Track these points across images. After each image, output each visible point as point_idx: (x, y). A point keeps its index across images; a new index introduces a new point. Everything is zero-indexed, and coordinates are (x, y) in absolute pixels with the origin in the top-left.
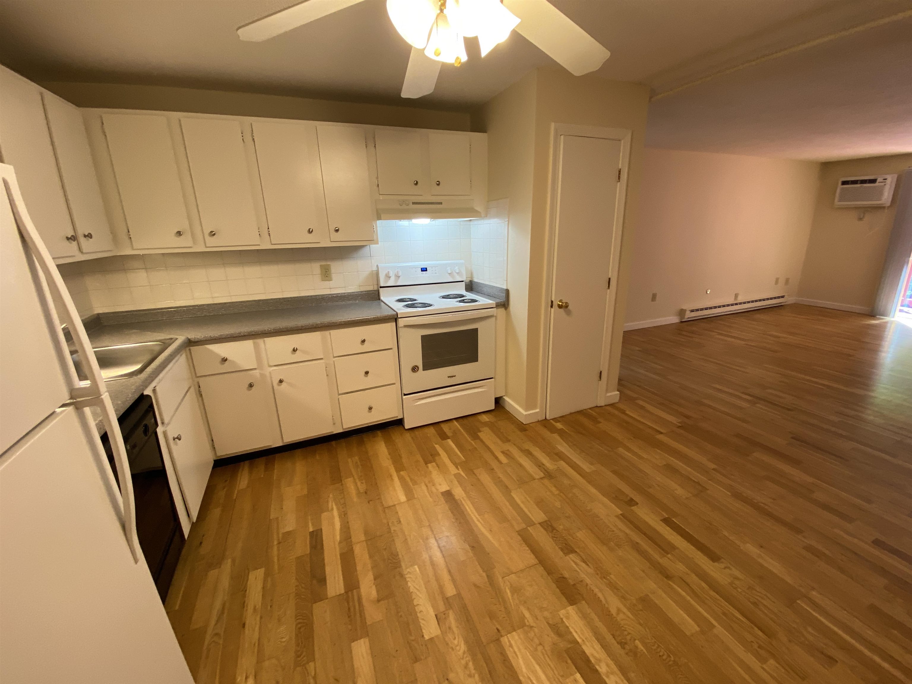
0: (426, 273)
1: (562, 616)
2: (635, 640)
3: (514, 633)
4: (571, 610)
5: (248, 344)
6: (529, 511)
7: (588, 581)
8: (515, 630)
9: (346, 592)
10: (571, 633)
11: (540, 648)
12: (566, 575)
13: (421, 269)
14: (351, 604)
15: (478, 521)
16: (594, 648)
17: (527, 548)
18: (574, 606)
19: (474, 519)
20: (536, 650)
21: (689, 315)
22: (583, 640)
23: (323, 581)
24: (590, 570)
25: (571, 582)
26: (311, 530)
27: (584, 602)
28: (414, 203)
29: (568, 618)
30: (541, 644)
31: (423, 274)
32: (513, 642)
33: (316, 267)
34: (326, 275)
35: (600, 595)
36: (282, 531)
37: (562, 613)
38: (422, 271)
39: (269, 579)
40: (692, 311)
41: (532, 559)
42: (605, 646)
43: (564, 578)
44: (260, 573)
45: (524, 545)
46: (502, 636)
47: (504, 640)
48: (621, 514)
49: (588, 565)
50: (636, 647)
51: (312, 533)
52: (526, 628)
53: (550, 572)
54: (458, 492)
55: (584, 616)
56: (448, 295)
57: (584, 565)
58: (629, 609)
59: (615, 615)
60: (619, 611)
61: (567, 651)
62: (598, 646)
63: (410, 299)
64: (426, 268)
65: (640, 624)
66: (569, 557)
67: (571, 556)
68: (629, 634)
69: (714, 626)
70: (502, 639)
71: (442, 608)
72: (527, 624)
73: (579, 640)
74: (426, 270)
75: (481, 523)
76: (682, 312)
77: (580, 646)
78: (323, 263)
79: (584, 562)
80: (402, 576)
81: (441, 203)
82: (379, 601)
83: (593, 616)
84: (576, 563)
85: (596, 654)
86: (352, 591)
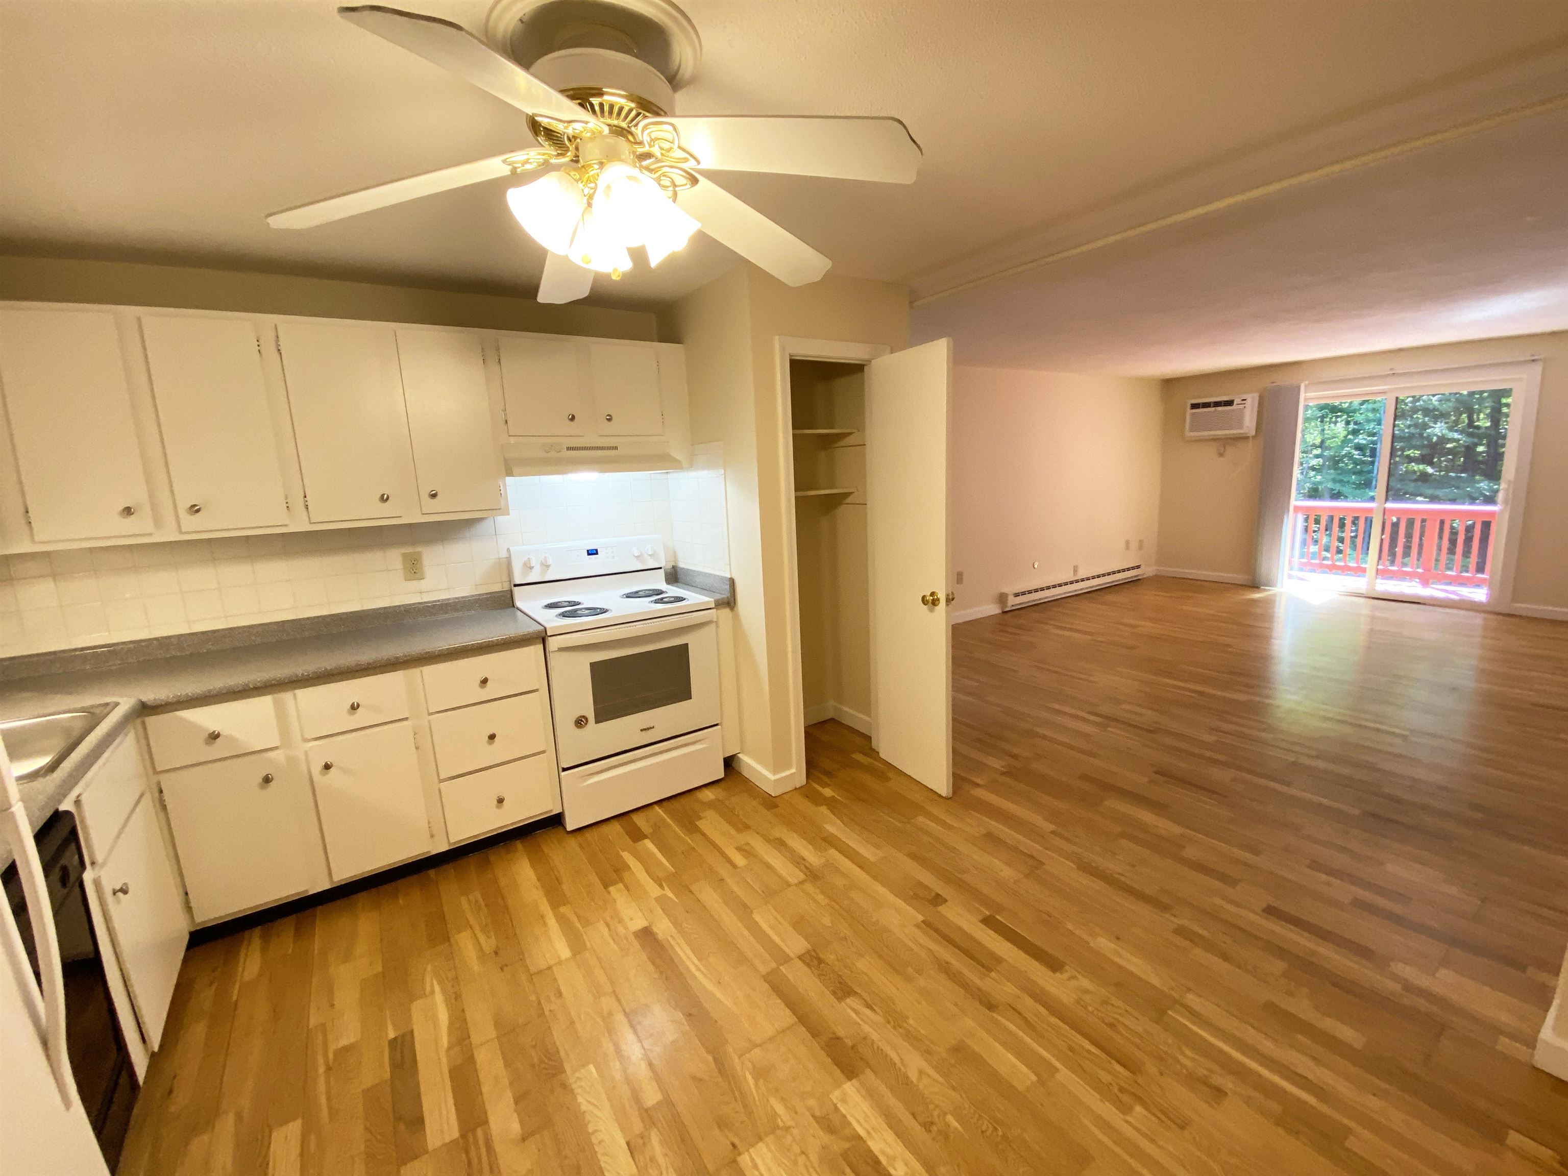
0: (596, 558)
1: (835, 1101)
2: (945, 1114)
3: (760, 1145)
4: (850, 1087)
5: (264, 704)
6: (783, 940)
7: (874, 1035)
8: (760, 1139)
9: (463, 1136)
10: (849, 1124)
11: (801, 1160)
12: (841, 1032)
13: (588, 551)
14: (473, 1154)
15: (699, 970)
16: (885, 1141)
17: (779, 1001)
18: (854, 1081)
19: (693, 969)
20: (795, 1163)
21: (1012, 602)
22: (869, 1133)
23: (417, 1122)
24: (878, 1018)
25: (849, 1043)
26: (392, 1035)
27: (868, 1071)
28: (569, 449)
29: (844, 1101)
30: (803, 1153)
31: (589, 559)
32: (759, 1161)
33: (394, 557)
34: (414, 569)
35: (893, 1054)
36: (332, 1047)
37: (835, 1096)
38: (589, 554)
39: (313, 1138)
40: (1017, 595)
41: (785, 1017)
42: (901, 1133)
43: (838, 1038)
44: (294, 1128)
45: (774, 996)
46: (740, 1154)
47: (744, 1160)
48: (923, 922)
49: (874, 1010)
50: (948, 1125)
51: (393, 1043)
52: (778, 1132)
53: (815, 1034)
54: (663, 927)
55: (871, 1094)
56: (637, 592)
57: (868, 1012)
58: (935, 1068)
59: (915, 1081)
60: (921, 1072)
61: (844, 1155)
62: (890, 1136)
63: (569, 602)
64: (597, 550)
65: (954, 1089)
66: (845, 1003)
67: (848, 1000)
68: (937, 1106)
69: (1057, 1070)
70: (740, 1159)
71: (638, 1127)
72: (781, 1124)
73: (862, 1133)
74: (597, 553)
75: (702, 972)
76: (1002, 598)
77: (865, 1142)
78: (409, 550)
79: (869, 1007)
80: (565, 1086)
81: (616, 448)
82: (524, 1139)
83: (884, 1090)
84: (855, 1011)
85: (888, 1150)
86: (474, 1131)
